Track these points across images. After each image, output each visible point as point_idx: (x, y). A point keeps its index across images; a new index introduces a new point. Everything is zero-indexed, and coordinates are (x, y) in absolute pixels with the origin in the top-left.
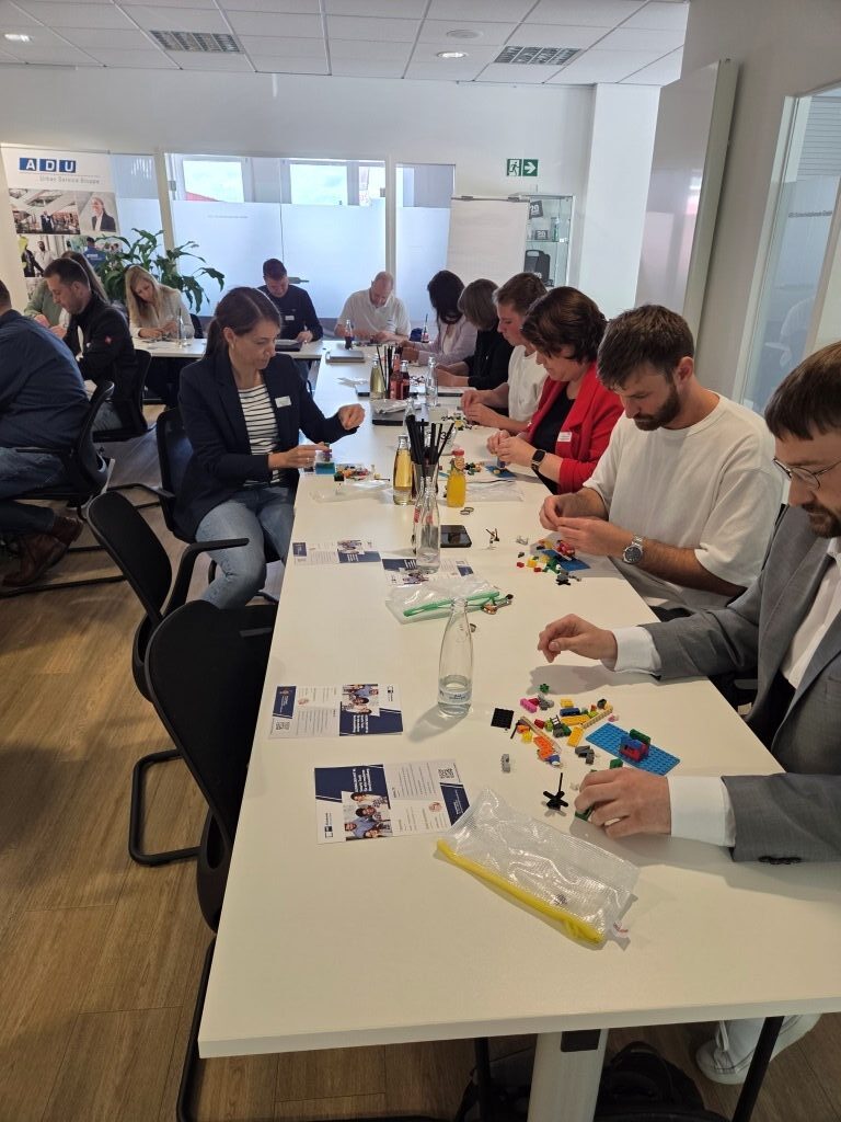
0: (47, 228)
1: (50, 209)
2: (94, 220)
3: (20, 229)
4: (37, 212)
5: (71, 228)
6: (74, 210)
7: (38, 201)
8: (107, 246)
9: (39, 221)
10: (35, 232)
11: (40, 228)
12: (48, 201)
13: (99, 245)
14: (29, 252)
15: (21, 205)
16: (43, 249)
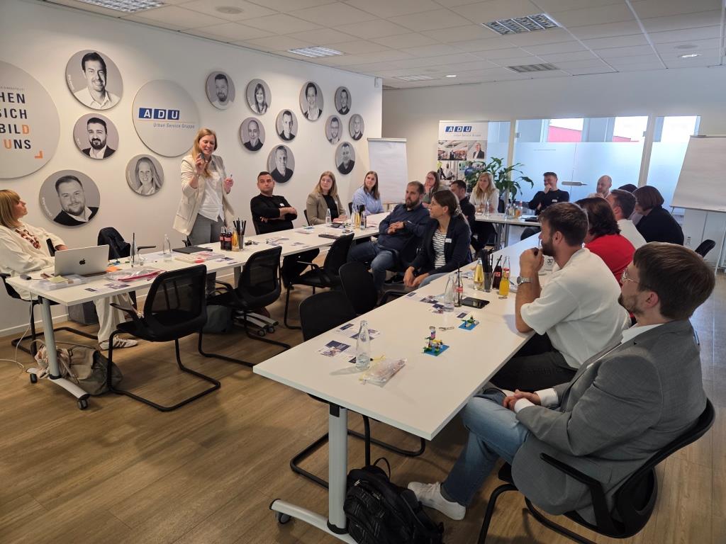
0: (452, 158)
1: (455, 149)
2: (475, 153)
3: (440, 158)
4: (449, 151)
5: (463, 157)
6: (466, 149)
7: (451, 146)
8: (478, 166)
9: (449, 154)
10: (446, 159)
11: (448, 157)
12: (455, 146)
13: (474, 165)
14: (441, 169)
15: (443, 148)
16: (448, 167)
